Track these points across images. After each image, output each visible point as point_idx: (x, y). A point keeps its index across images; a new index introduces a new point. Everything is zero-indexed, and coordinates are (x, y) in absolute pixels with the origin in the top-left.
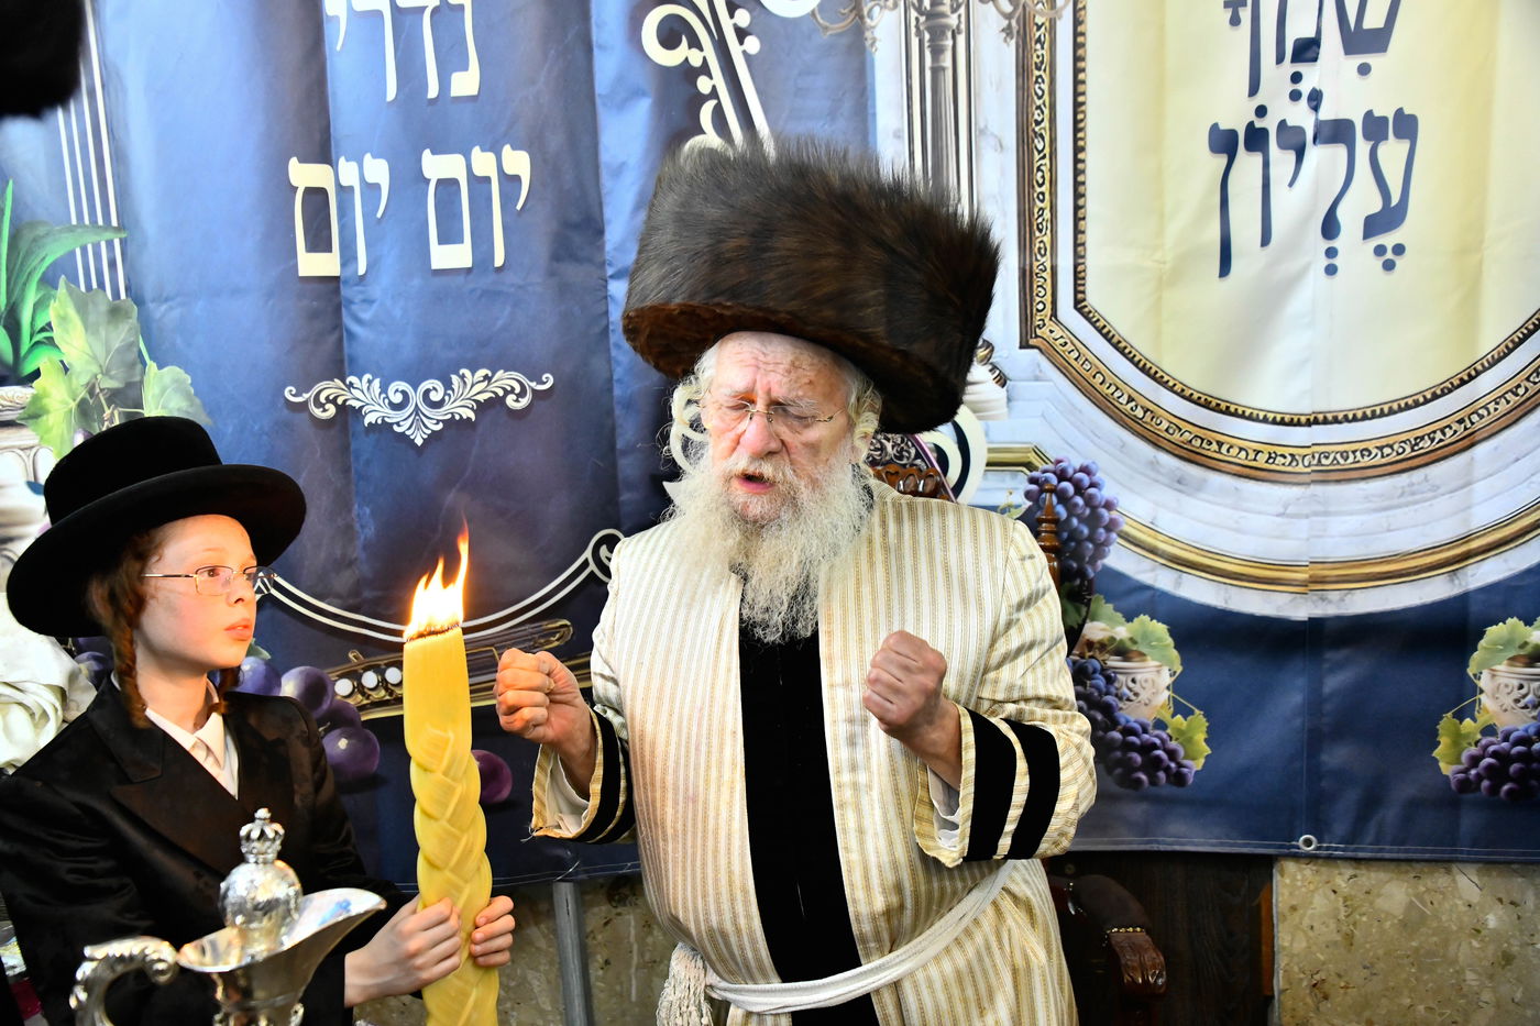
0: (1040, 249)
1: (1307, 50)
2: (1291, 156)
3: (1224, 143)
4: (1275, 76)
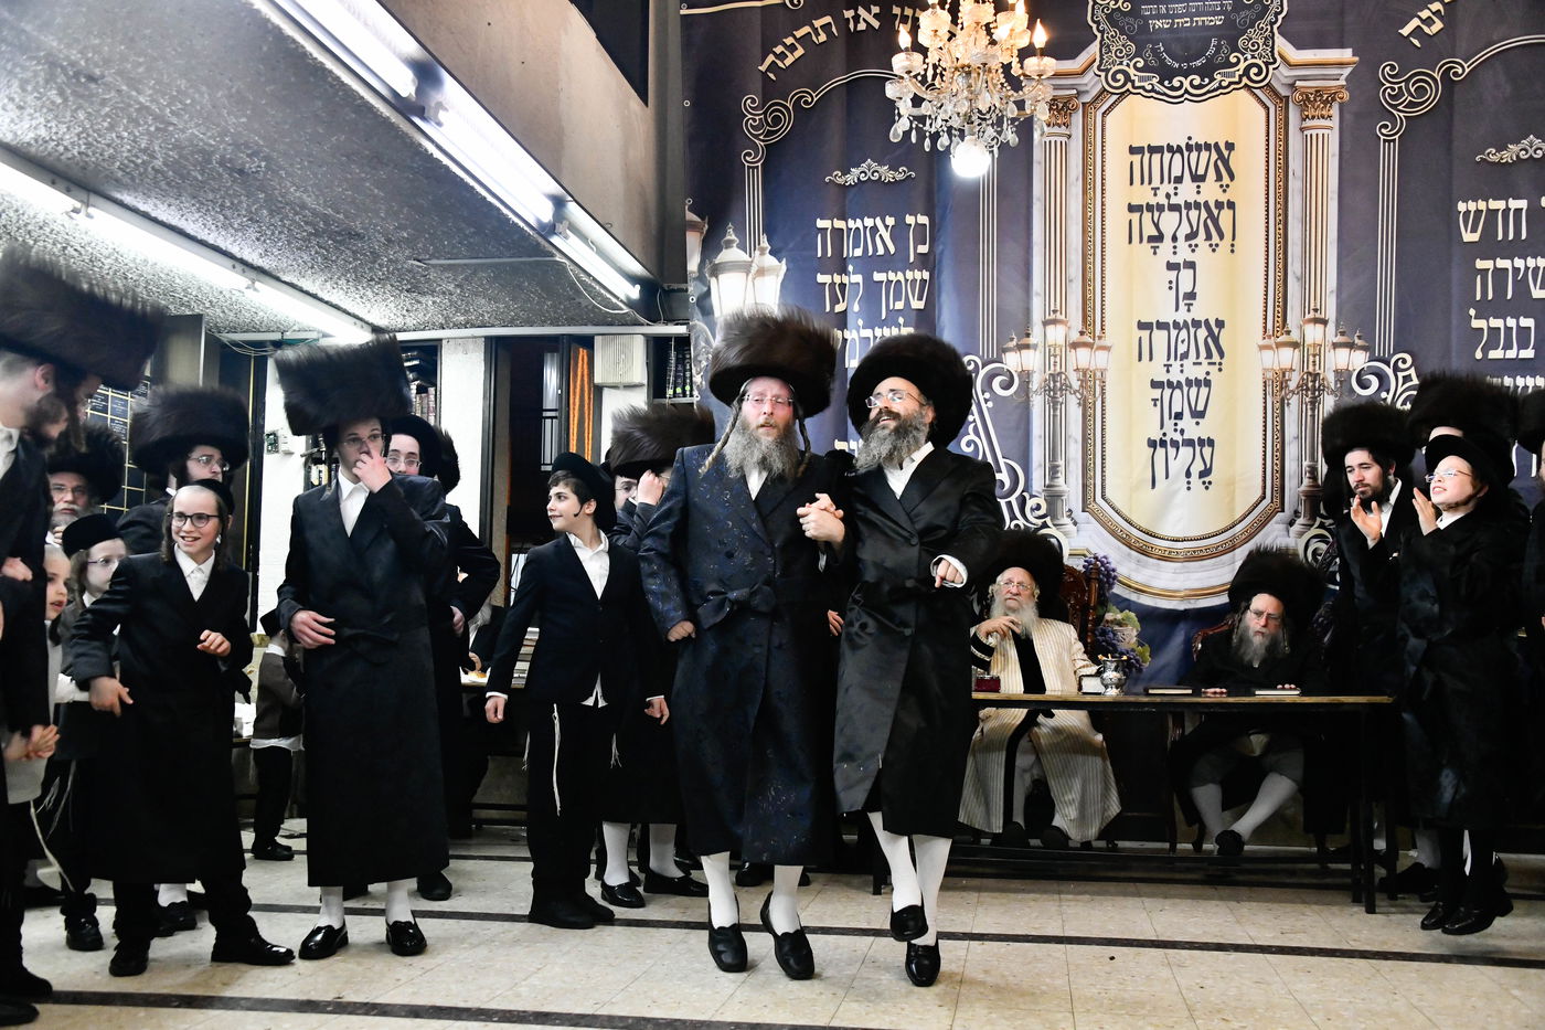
0: (1090, 477)
1: (1179, 416)
2: (1175, 450)
3: (1152, 444)
4: (1169, 424)
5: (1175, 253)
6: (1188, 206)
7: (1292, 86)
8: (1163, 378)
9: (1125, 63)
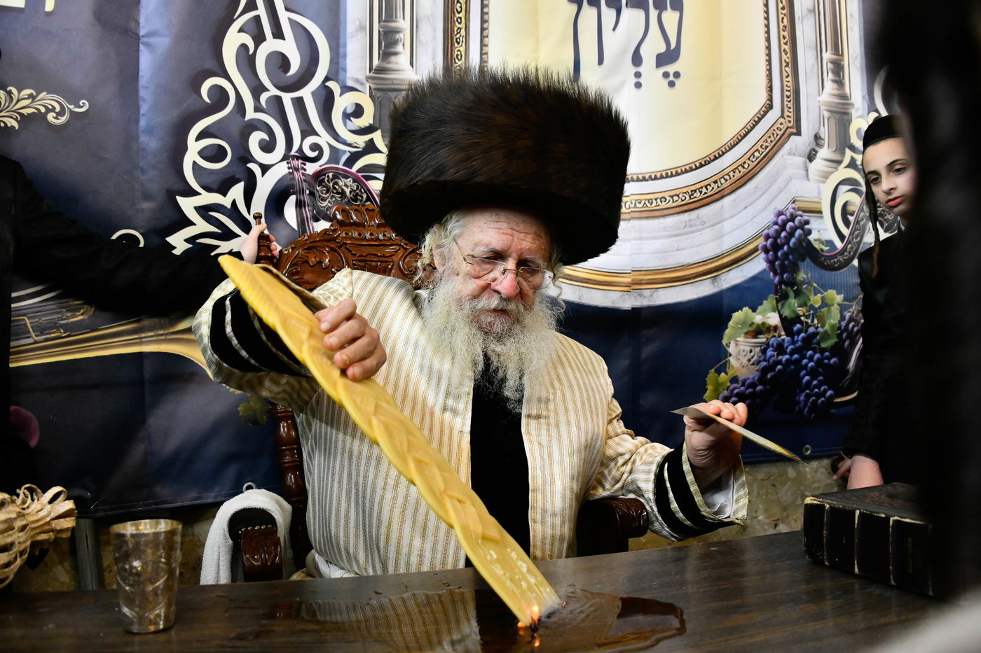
0: (457, 55)
2: (613, 13)
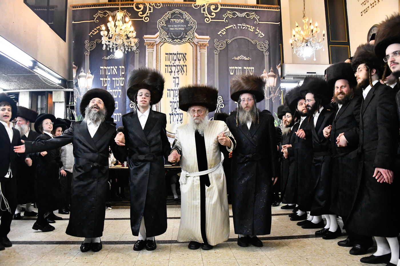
2: (175, 115)
3: (170, 115)
4: (174, 110)
5: (175, 75)
6: (177, 66)
7: (198, 42)
8: (172, 100)
9: (165, 36)
